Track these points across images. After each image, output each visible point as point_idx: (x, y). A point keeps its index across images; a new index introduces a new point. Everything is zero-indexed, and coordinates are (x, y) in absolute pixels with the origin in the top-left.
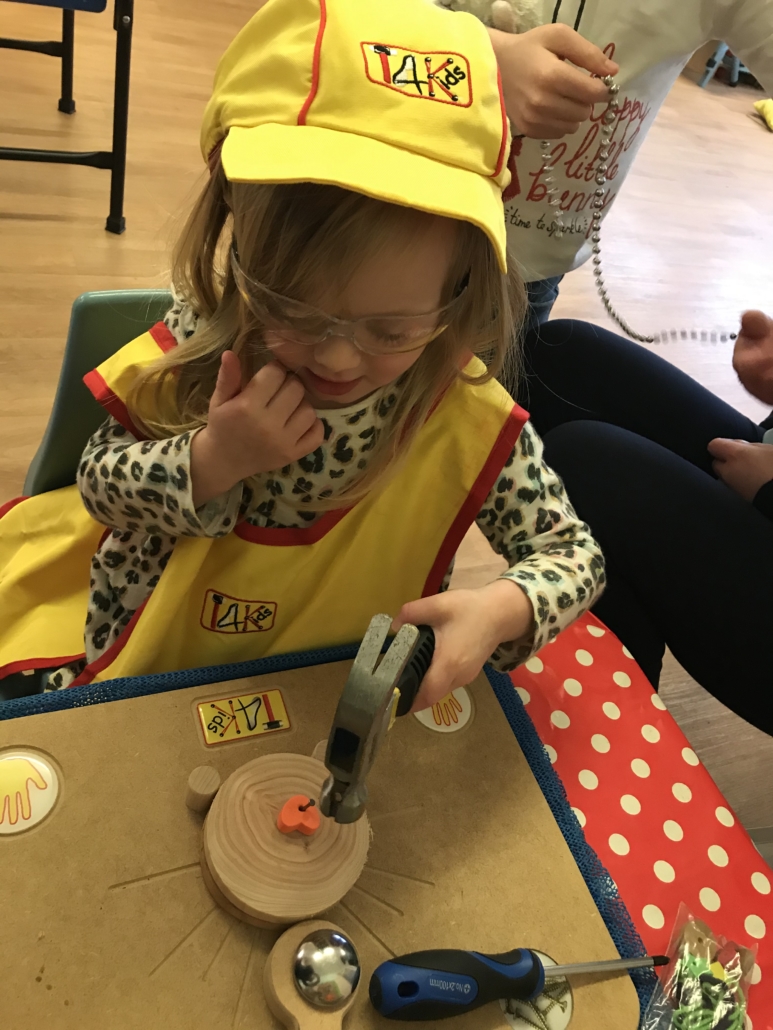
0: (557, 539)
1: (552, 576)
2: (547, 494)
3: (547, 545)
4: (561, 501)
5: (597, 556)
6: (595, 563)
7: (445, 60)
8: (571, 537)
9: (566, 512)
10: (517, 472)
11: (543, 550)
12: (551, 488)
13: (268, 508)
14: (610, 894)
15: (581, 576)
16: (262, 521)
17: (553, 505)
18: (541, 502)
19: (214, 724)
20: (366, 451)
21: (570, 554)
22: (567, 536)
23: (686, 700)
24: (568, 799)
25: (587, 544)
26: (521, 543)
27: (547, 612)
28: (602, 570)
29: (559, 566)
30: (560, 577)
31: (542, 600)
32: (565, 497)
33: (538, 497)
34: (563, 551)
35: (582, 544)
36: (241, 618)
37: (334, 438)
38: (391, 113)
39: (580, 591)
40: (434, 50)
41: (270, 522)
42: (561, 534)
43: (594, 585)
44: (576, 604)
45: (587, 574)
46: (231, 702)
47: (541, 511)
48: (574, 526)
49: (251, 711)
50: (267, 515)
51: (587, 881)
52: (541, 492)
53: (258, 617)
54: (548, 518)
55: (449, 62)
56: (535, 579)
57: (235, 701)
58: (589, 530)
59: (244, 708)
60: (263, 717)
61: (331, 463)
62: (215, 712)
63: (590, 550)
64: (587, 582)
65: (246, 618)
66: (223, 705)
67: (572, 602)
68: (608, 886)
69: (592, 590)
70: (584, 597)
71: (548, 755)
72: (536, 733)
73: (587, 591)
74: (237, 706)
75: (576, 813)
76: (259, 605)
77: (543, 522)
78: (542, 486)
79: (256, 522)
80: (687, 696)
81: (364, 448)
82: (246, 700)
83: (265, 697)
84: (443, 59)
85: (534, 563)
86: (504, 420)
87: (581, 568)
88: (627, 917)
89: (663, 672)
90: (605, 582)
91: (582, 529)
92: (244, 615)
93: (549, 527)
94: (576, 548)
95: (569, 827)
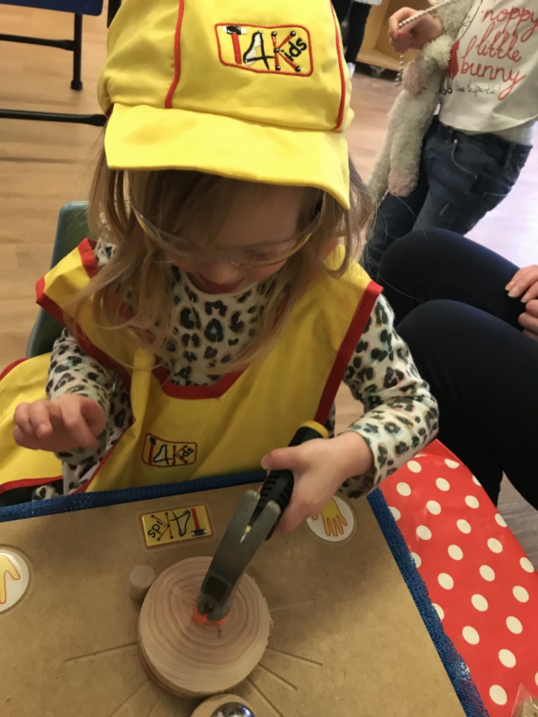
0: (400, 394)
1: (392, 428)
2: (395, 356)
3: (393, 398)
4: (406, 362)
5: (432, 409)
6: (429, 416)
7: (288, 34)
8: (412, 393)
9: (409, 371)
10: (371, 337)
11: (390, 402)
12: (399, 351)
13: (186, 372)
14: (464, 676)
15: (417, 426)
16: (182, 382)
17: (399, 365)
18: (389, 362)
19: (153, 531)
20: (254, 323)
21: (410, 408)
22: (409, 392)
23: (517, 515)
24: (430, 596)
25: (424, 399)
26: (372, 394)
27: (386, 458)
28: (436, 420)
29: (400, 419)
30: (399, 429)
31: (382, 450)
32: (410, 359)
33: (387, 358)
34: (404, 405)
35: (420, 399)
36: (170, 455)
37: (229, 314)
38: (245, 91)
39: (415, 439)
40: (279, 25)
41: (188, 383)
42: (404, 389)
43: (427, 432)
44: (411, 449)
45: (423, 424)
46: (167, 514)
47: (389, 369)
48: (415, 383)
49: (182, 521)
50: (186, 377)
51: (445, 665)
52: (389, 353)
53: (183, 454)
54: (395, 376)
55: (292, 35)
56: (377, 432)
57: (170, 513)
58: (428, 386)
59: (177, 519)
60: (191, 526)
61: (229, 334)
62: (154, 521)
63: (426, 404)
64: (422, 432)
65: (174, 455)
66: (161, 516)
67: (408, 448)
68: (462, 669)
69: (426, 437)
70: (418, 444)
71: (414, 561)
72: (405, 544)
73: (421, 439)
74: (171, 516)
75: (436, 608)
76: (182, 445)
77: (390, 379)
78: (390, 348)
79: (178, 383)
80: (518, 512)
81: (253, 321)
82: (179, 513)
83: (194, 511)
84: (287, 32)
85: (381, 415)
86: (361, 294)
87: (418, 420)
88: (477, 696)
89: (500, 494)
90: (437, 429)
91: (422, 385)
92: (172, 453)
93: (394, 383)
94: (415, 403)
95: (431, 619)
